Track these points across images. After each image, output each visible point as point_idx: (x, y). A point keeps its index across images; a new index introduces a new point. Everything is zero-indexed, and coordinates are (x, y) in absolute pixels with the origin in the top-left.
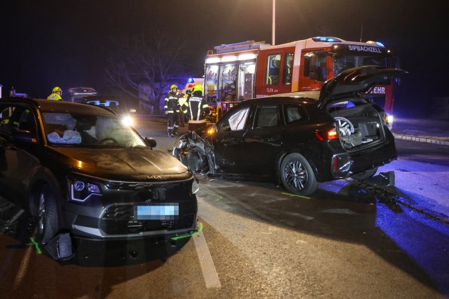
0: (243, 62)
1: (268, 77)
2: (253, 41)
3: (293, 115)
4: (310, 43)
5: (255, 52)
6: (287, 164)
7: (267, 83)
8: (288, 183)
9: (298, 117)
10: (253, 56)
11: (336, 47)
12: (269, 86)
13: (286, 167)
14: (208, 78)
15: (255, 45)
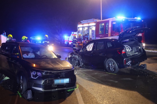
1: (100, 31)
3: (109, 45)
4: (114, 19)
5: (95, 23)
7: (100, 33)
8: (108, 69)
9: (111, 46)
11: (124, 20)
13: (107, 63)
14: (79, 32)
15: (95, 20)
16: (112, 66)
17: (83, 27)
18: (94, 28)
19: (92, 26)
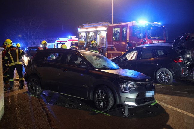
0: (99, 31)
1: (113, 37)
2: (104, 22)
5: (106, 27)
6: (159, 73)
8: (159, 80)
10: (106, 29)
11: (147, 25)
13: (159, 74)
14: (80, 38)
15: (105, 23)
16: (165, 77)
17: (86, 32)
18: (104, 34)
19: (102, 31)
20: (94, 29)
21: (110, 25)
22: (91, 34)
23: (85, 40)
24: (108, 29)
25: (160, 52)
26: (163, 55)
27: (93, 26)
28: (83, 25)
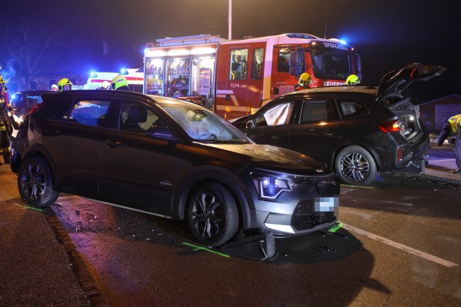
0: (197, 56)
1: (231, 72)
2: (210, 35)
3: (348, 109)
4: (284, 39)
5: (214, 46)
6: (344, 156)
7: (230, 78)
8: (344, 175)
9: (353, 111)
10: (214, 51)
11: (314, 43)
12: (232, 81)
13: (342, 159)
14: (148, 72)
15: (212, 38)
16: (358, 167)
17: (166, 58)
18: (210, 64)
19: (204, 55)
20: (185, 52)
21: (223, 42)
22: (177, 63)
23: (162, 76)
24: (218, 51)
25: (346, 106)
26: (355, 113)
27: (181, 43)
28: (158, 40)
